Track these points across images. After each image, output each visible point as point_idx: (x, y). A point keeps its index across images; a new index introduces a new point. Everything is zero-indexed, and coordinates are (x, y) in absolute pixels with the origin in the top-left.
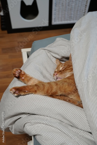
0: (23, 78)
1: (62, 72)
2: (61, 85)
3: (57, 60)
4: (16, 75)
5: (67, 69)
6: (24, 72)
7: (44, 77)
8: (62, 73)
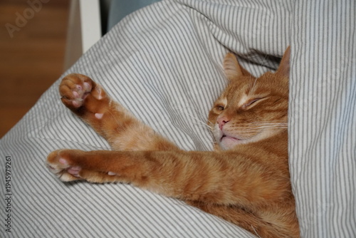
0: (98, 116)
1: (248, 117)
2: (239, 170)
3: (229, 56)
4: (75, 102)
5: (267, 108)
6: (104, 93)
7: (175, 118)
8: (244, 120)
